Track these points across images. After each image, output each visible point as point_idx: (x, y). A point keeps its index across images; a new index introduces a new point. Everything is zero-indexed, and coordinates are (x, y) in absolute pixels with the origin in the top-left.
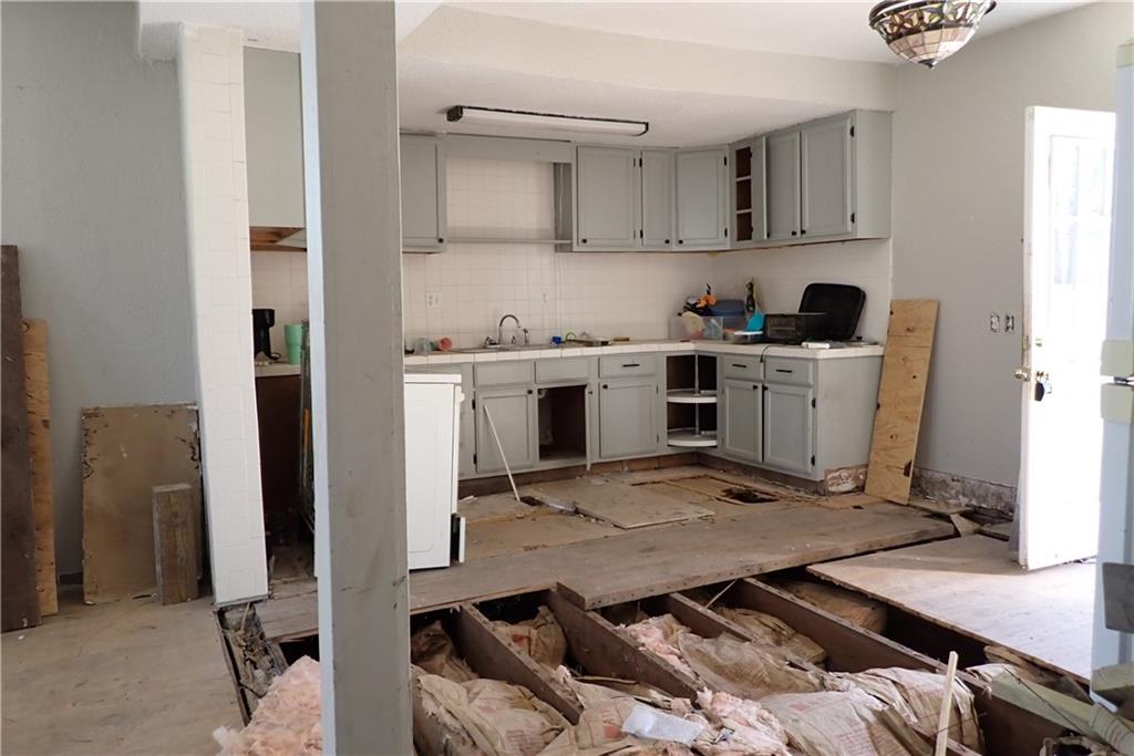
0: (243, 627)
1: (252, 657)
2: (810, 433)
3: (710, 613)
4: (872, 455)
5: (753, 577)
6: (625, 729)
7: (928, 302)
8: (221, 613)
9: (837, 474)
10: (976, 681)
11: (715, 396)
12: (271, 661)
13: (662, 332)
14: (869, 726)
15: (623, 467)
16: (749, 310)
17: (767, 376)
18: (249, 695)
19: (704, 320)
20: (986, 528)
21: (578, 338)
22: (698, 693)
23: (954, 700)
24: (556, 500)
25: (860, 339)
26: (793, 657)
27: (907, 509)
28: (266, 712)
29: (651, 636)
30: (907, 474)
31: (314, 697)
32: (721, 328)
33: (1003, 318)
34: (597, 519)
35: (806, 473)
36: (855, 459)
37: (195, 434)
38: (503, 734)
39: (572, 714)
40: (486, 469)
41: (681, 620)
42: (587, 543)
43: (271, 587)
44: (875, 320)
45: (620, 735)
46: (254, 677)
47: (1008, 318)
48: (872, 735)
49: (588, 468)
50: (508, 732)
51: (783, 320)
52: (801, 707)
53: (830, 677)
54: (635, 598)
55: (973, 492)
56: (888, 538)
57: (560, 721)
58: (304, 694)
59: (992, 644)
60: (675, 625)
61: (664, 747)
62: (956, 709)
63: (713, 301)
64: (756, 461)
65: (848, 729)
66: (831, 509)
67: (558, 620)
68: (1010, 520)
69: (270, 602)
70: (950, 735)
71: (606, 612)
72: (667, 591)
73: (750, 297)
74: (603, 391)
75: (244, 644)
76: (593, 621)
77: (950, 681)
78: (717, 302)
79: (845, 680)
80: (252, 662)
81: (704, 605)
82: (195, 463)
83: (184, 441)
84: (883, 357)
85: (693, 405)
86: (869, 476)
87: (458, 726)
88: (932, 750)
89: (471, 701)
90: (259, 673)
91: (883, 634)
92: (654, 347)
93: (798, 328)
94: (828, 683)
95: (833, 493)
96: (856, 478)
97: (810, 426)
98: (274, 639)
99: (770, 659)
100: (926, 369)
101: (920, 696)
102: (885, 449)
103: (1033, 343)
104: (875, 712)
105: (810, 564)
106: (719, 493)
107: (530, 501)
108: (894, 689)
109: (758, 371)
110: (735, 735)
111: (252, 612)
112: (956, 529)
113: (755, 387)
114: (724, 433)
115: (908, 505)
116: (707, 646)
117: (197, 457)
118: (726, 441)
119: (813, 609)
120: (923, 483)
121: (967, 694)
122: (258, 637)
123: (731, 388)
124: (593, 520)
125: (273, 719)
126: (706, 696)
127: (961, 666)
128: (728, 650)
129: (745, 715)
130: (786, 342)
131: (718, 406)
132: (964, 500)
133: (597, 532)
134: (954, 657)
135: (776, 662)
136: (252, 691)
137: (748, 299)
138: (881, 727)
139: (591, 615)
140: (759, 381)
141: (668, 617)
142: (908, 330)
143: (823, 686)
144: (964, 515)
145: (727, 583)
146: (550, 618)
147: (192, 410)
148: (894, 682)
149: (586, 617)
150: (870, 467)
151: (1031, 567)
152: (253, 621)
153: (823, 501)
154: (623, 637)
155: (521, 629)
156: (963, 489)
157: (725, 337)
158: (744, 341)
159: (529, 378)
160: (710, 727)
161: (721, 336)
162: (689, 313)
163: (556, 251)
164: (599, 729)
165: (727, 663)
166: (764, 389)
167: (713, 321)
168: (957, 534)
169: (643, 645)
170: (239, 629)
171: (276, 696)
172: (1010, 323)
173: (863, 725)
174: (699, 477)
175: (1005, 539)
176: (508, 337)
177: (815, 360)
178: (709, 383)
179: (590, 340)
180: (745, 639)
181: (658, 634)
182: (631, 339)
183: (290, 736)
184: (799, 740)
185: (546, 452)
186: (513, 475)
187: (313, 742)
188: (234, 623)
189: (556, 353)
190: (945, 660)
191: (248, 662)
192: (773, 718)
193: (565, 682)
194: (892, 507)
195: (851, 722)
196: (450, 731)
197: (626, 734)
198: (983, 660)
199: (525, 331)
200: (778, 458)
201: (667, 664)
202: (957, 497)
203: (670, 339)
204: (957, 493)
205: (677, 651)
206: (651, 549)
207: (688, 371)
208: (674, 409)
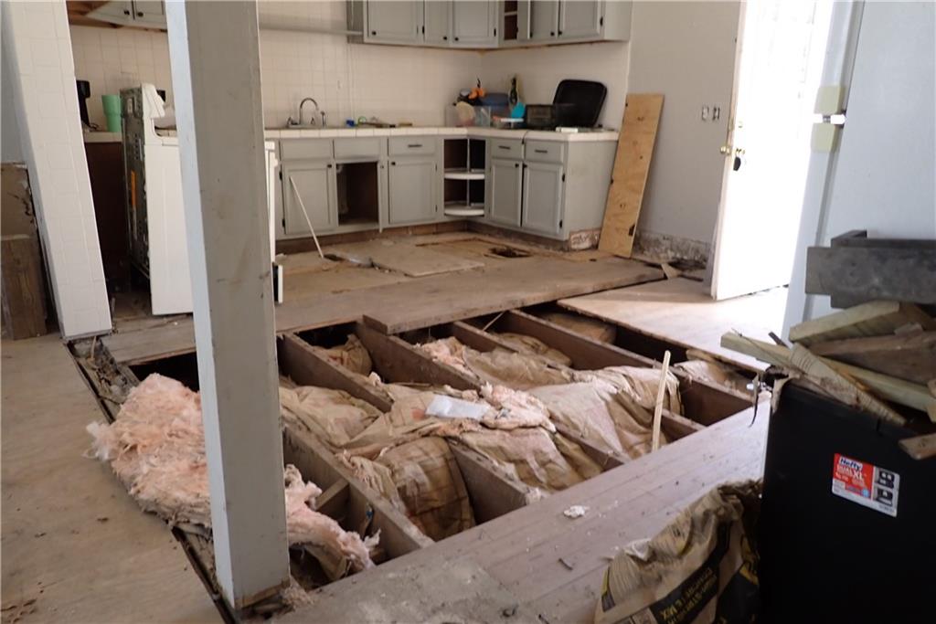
0: (92, 355)
1: (106, 377)
2: (559, 204)
3: (485, 334)
4: (605, 221)
5: (517, 309)
6: (429, 412)
7: (656, 96)
8: (71, 346)
9: (578, 235)
10: (681, 373)
11: (484, 173)
12: (124, 379)
13: (440, 120)
14: (607, 403)
15: (408, 232)
16: (512, 102)
17: (527, 156)
18: (109, 405)
19: (476, 111)
20: (686, 273)
21: (369, 121)
22: (482, 387)
23: (666, 386)
24: (354, 256)
25: (600, 126)
26: (549, 362)
27: (628, 262)
28: (128, 414)
29: (441, 351)
30: (631, 233)
31: (169, 401)
32: (489, 117)
33: (711, 109)
34: (390, 271)
35: (555, 234)
36: (592, 223)
37: (27, 191)
38: (332, 421)
39: (384, 406)
40: (293, 232)
41: (462, 341)
42: (383, 288)
43: (114, 323)
44: (613, 111)
45: (425, 417)
46: (111, 392)
47: (715, 110)
48: (609, 409)
49: (381, 231)
50: (336, 419)
51: (541, 110)
52: (558, 393)
53: (577, 374)
54: (427, 325)
55: (678, 248)
56: (616, 280)
57: (374, 412)
58: (159, 400)
59: (692, 348)
60: (458, 345)
61: (459, 423)
62: (667, 392)
63: (482, 94)
64: (516, 226)
65: (592, 406)
66: (574, 261)
67: (364, 345)
68: (703, 268)
69: (113, 336)
70: (664, 407)
71: (402, 335)
72: (451, 320)
73: (514, 91)
74: (391, 167)
75: (95, 367)
76: (394, 344)
77: (665, 375)
78: (486, 95)
79: (588, 375)
80: (106, 381)
81: (481, 328)
82: (30, 218)
83: (16, 197)
84: (618, 142)
85: (464, 181)
86: (602, 236)
87: (294, 417)
88: (651, 417)
89: (302, 400)
90: (114, 388)
91: (615, 344)
92: (434, 131)
93: (553, 116)
94: (577, 377)
95: (575, 250)
96: (592, 238)
97: (560, 196)
98: (124, 363)
99: (533, 364)
100: (650, 150)
101: (642, 384)
102: (615, 215)
103: (737, 125)
104: (611, 395)
105: (560, 299)
106: (486, 251)
107: (333, 258)
108: (624, 379)
109: (519, 152)
110: (512, 413)
111: (99, 344)
112: (665, 275)
113: (517, 165)
114: (490, 203)
115: (630, 258)
116: (484, 357)
117: (31, 212)
118: (493, 210)
119: (563, 329)
120: (641, 243)
121: (675, 382)
122: (108, 362)
123: (497, 166)
124: (387, 271)
125: (136, 418)
126: (488, 389)
127: (671, 364)
128: (500, 359)
129: (517, 400)
130: (542, 128)
131: (486, 182)
132: (671, 254)
133: (391, 280)
134: (668, 355)
135: (538, 365)
136: (111, 400)
137: (512, 92)
138: (616, 404)
139: (393, 338)
140: (519, 160)
141: (452, 339)
142: (639, 119)
143: (573, 379)
144: (671, 264)
145: (496, 314)
146: (357, 343)
147: (21, 169)
148: (624, 376)
149: (388, 340)
150: (603, 230)
151: (719, 298)
152: (101, 351)
153: (567, 256)
154: (419, 353)
155: (335, 352)
156: (671, 245)
157: (492, 125)
158: (508, 126)
159: (328, 153)
160: (493, 408)
161: (489, 123)
162: (463, 104)
163: (348, 41)
164: (408, 414)
165: (501, 368)
166: (524, 166)
167: (483, 110)
168: (665, 278)
169: (436, 358)
170: (90, 357)
171: (135, 402)
172: (717, 114)
173: (603, 403)
174: (470, 240)
175: (700, 280)
176: (307, 118)
177: (566, 143)
178: (479, 163)
179: (379, 122)
180: (513, 351)
181: (446, 350)
182: (414, 124)
183: (154, 429)
184: (558, 414)
185: (343, 219)
186: (318, 237)
187: (174, 432)
188: (84, 353)
189: (351, 132)
190: (661, 360)
191: (103, 381)
192: (538, 400)
193: (377, 384)
194: (617, 260)
195: (594, 401)
196: (288, 422)
197: (429, 416)
198: (685, 359)
199: (323, 114)
200: (533, 223)
201: (456, 370)
202: (666, 252)
203: (446, 125)
204: (666, 249)
205: (462, 361)
206: (436, 291)
207: (462, 153)
208: (450, 184)
